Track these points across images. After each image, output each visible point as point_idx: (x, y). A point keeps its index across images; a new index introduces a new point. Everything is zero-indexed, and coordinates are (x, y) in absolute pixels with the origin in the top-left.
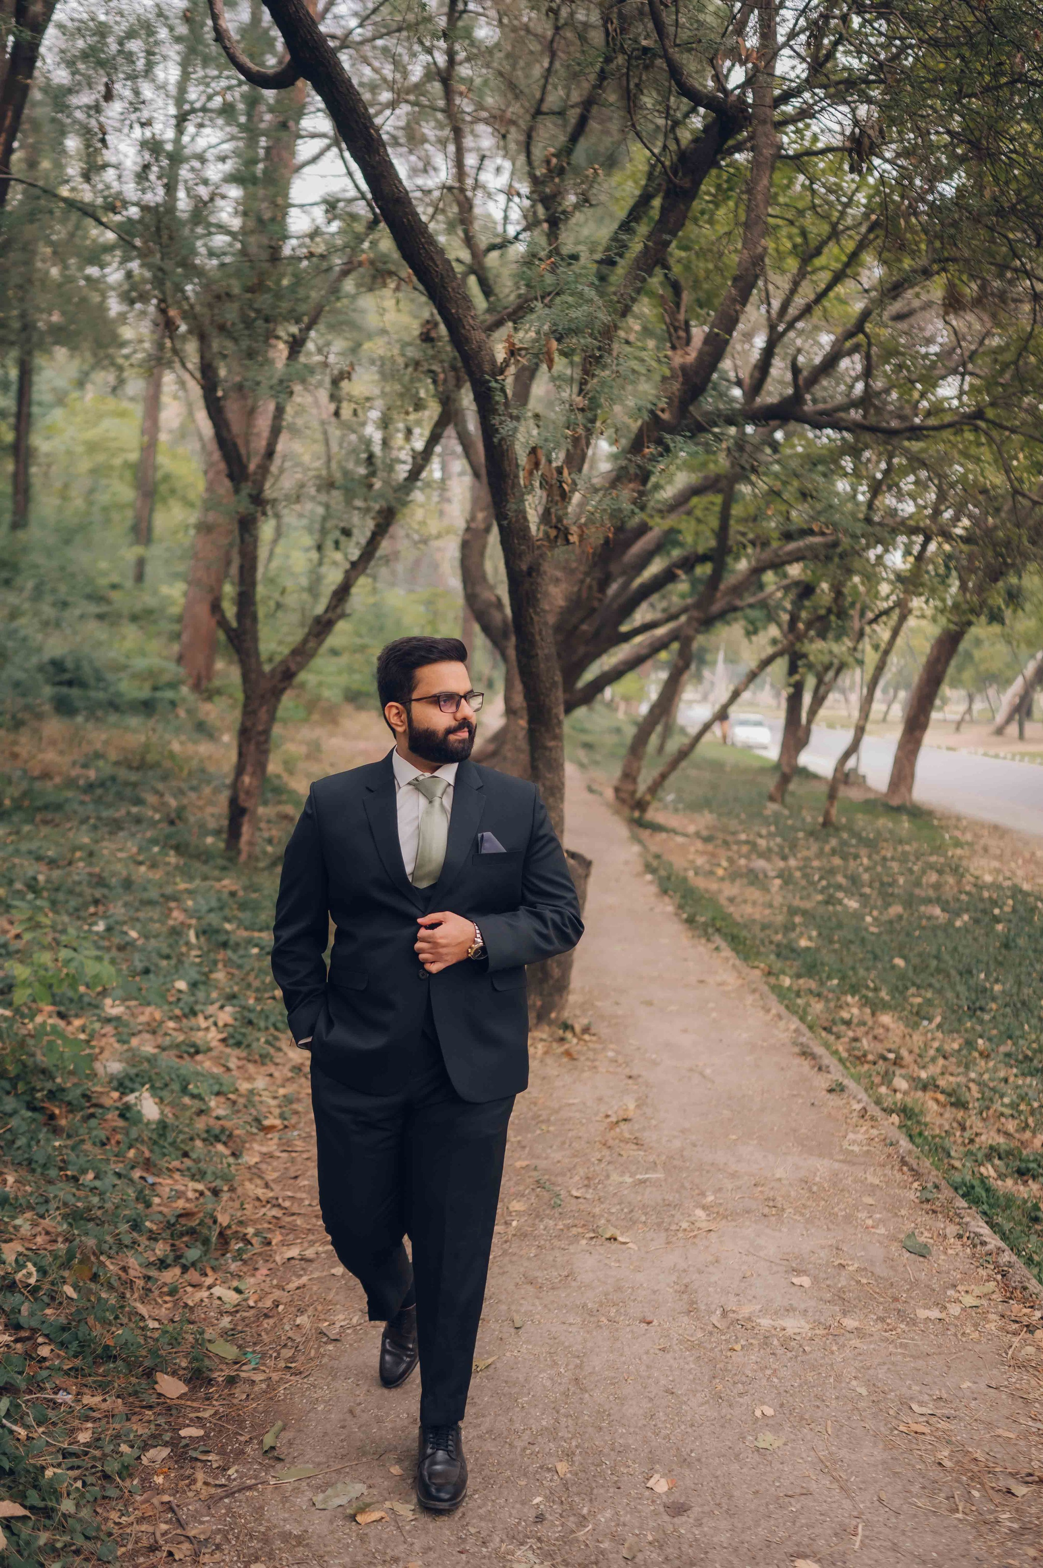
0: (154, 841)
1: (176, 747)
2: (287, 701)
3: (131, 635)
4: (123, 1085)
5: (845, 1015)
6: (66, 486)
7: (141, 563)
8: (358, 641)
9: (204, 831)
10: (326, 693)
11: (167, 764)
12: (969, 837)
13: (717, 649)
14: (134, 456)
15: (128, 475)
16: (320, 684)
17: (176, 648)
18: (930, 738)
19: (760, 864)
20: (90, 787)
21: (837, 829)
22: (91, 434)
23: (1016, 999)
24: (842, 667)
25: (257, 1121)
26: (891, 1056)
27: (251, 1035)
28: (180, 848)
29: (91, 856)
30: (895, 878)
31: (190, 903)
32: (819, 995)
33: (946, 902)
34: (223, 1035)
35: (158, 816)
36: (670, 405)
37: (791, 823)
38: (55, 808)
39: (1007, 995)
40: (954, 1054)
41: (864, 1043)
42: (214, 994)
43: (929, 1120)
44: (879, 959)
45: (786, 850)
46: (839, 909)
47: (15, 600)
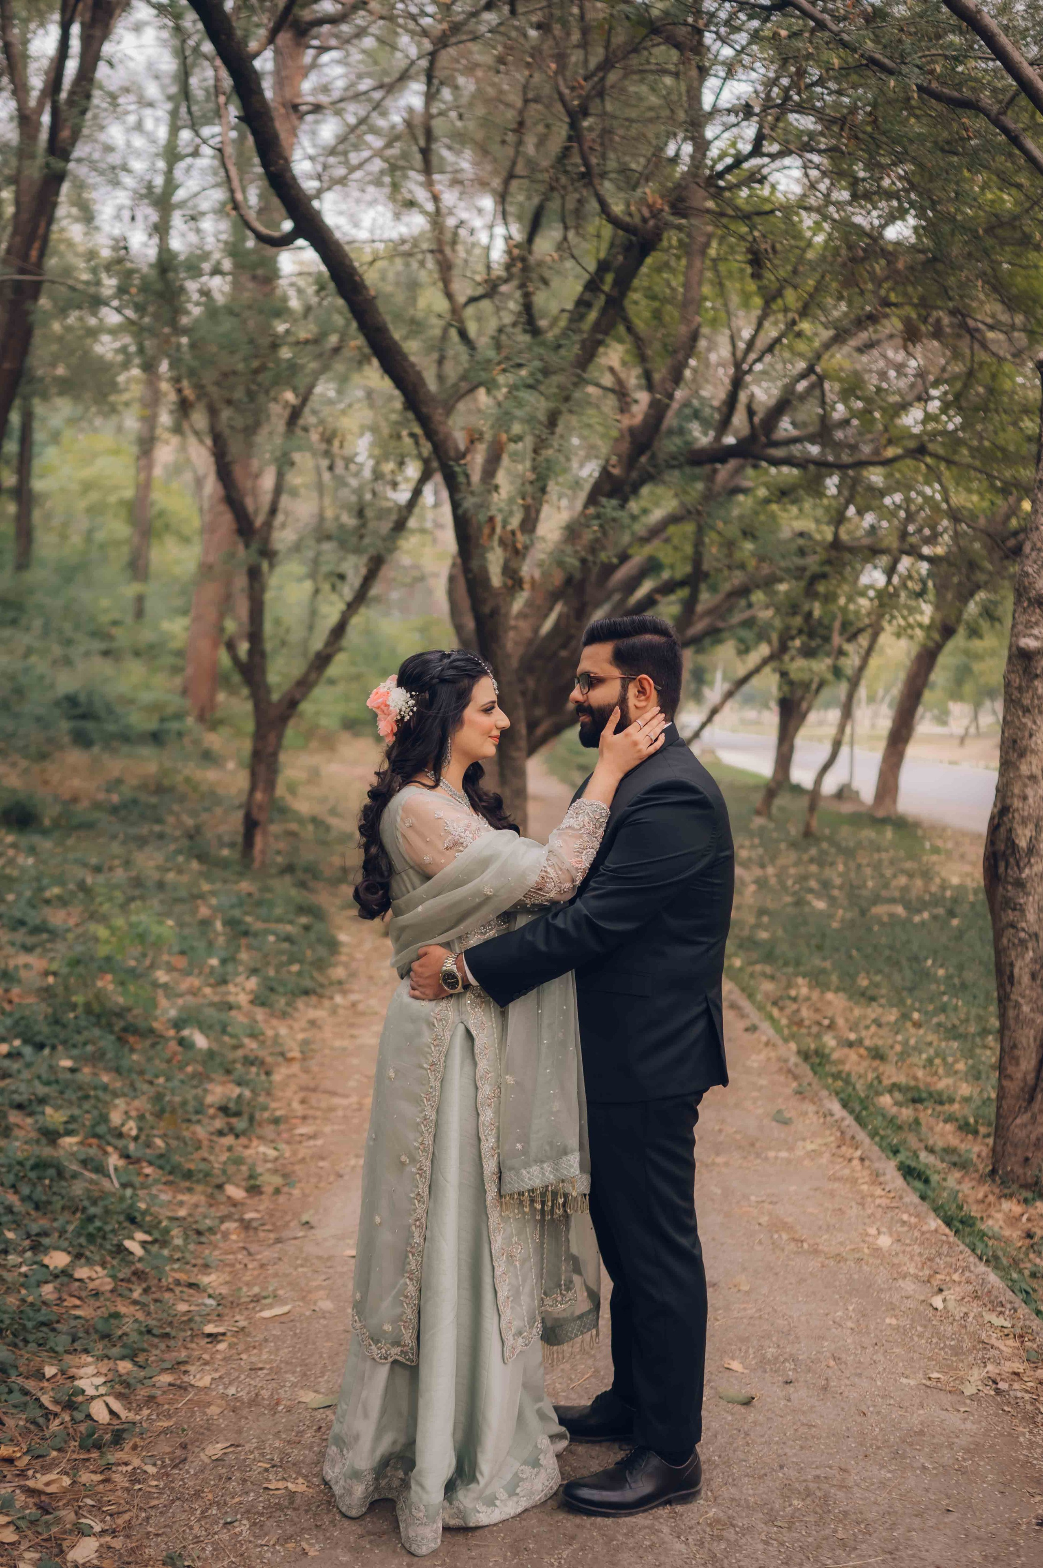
0: (179, 852)
1: (187, 772)
3: (136, 669)
4: (178, 1024)
5: (793, 993)
6: (65, 525)
7: (140, 599)
8: (354, 670)
9: (221, 843)
10: (324, 721)
11: (182, 788)
12: (950, 845)
13: (715, 669)
14: (129, 493)
15: (124, 513)
16: (317, 713)
17: (178, 681)
18: (912, 751)
20: (114, 810)
21: (817, 840)
22: (87, 473)
23: (956, 981)
24: (821, 684)
25: (282, 1054)
26: (826, 1022)
27: (274, 997)
28: (202, 858)
29: (127, 864)
30: (865, 882)
31: (214, 901)
32: (772, 978)
33: (910, 902)
34: (250, 997)
35: (178, 833)
36: (620, 461)
37: (775, 835)
38: (89, 826)
39: (949, 977)
40: (888, 1024)
41: (805, 1013)
42: (241, 969)
43: (847, 1068)
44: (837, 950)
45: (766, 859)
46: (807, 909)
47: (25, 639)
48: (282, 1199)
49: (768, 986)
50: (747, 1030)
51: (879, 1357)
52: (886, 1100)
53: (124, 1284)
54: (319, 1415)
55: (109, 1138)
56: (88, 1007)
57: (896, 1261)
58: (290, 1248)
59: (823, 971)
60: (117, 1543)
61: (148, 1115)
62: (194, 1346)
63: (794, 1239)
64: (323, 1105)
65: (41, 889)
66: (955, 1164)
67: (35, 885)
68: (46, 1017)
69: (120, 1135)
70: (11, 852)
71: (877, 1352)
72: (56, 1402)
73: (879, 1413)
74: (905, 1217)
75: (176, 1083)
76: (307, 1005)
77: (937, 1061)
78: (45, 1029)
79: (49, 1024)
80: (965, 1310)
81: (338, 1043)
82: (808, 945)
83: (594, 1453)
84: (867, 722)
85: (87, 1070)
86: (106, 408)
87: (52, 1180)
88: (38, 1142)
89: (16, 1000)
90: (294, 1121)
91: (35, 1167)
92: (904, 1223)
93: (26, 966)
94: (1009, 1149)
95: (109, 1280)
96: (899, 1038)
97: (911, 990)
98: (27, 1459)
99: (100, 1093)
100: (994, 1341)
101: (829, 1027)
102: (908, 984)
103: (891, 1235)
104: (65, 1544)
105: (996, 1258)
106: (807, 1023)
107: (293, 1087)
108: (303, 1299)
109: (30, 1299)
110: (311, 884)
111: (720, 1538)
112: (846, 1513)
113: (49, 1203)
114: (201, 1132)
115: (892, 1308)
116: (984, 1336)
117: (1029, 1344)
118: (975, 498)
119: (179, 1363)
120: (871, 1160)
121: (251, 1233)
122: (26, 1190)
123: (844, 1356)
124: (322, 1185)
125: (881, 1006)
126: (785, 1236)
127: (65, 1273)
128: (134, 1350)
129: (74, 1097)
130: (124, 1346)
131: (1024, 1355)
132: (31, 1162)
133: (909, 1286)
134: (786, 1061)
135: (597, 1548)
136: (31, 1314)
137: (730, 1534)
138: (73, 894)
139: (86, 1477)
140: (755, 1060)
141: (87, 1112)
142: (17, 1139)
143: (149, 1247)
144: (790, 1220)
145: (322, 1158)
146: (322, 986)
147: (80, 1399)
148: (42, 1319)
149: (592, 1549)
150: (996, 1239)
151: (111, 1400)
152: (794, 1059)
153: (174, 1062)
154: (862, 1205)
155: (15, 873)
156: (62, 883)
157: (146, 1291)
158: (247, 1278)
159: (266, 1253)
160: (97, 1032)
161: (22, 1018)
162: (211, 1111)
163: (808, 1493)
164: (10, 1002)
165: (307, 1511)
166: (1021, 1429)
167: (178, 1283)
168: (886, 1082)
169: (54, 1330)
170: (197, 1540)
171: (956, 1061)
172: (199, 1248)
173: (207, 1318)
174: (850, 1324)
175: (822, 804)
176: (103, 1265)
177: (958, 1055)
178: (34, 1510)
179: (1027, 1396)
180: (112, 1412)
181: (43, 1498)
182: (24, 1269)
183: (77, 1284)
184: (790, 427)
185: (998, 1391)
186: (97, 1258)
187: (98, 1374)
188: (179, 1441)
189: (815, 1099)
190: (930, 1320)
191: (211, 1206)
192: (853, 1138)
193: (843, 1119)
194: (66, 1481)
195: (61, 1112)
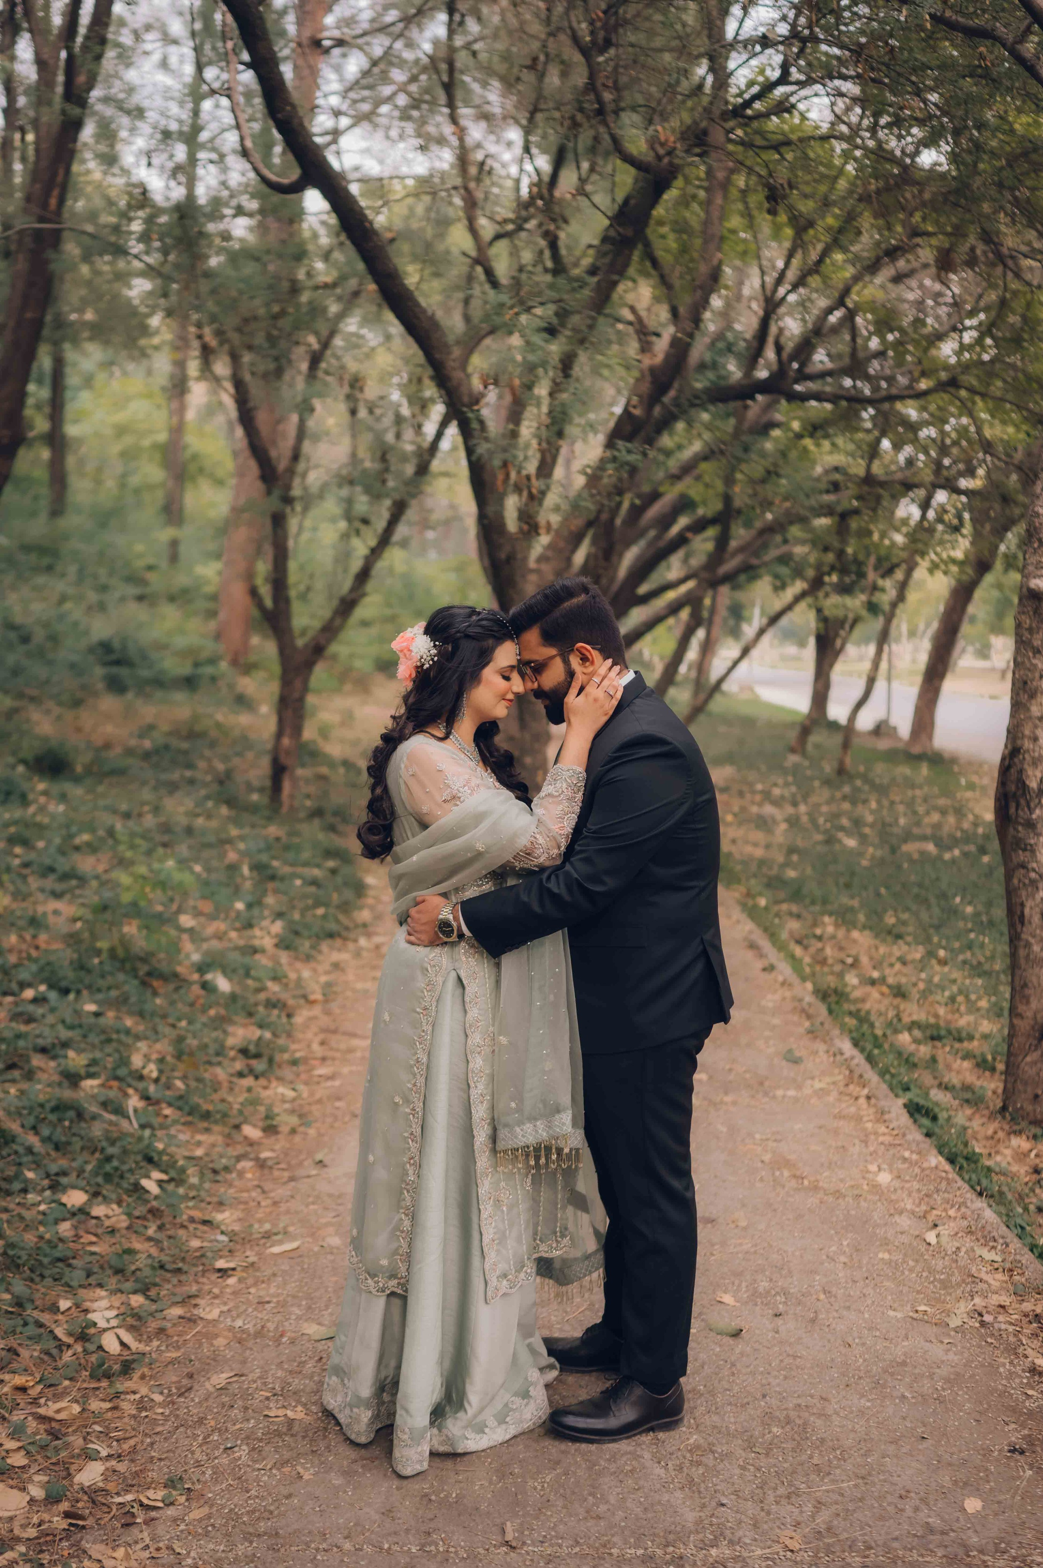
0: (208, 797)
1: (219, 717)
2: (320, 673)
3: (171, 614)
4: (202, 968)
6: (99, 470)
7: (174, 544)
8: (388, 612)
9: (250, 788)
10: (358, 664)
11: (213, 733)
12: (985, 781)
14: (162, 437)
15: (158, 456)
16: (352, 656)
17: (213, 625)
19: (769, 809)
20: (147, 756)
21: (851, 777)
22: (120, 417)
23: (984, 918)
24: (856, 621)
25: (305, 997)
26: (850, 961)
27: (298, 941)
28: (231, 802)
29: (156, 810)
30: (897, 820)
31: (242, 846)
32: (798, 917)
33: (941, 839)
34: (275, 941)
35: (209, 778)
36: (641, 402)
37: (809, 773)
38: (120, 772)
39: (977, 914)
40: (913, 961)
41: (828, 951)
42: (266, 913)
43: (867, 1006)
44: (866, 888)
45: (799, 798)
46: (837, 847)
47: (61, 586)
48: (297, 1139)
49: (794, 925)
50: (764, 970)
51: (869, 1291)
52: (905, 1038)
53: (139, 1222)
54: (321, 1346)
55: (129, 1080)
56: (112, 951)
57: (893, 1197)
58: (303, 1186)
59: (852, 909)
60: (122, 1467)
61: (169, 1058)
62: (204, 1280)
63: (795, 1176)
64: (343, 1046)
65: (71, 836)
66: (967, 1101)
67: (64, 832)
68: (71, 963)
69: (141, 1078)
70: (42, 800)
71: (867, 1286)
72: (70, 1334)
73: (864, 1344)
74: (907, 1154)
75: (198, 1026)
76: (332, 948)
77: (960, 999)
78: (71, 975)
79: (75, 970)
80: (957, 1244)
81: (359, 986)
82: (837, 884)
83: (583, 1383)
84: (908, 657)
85: (111, 1014)
86: (136, 353)
87: (71, 1121)
88: (60, 1084)
89: (43, 946)
90: (313, 1062)
91: (55, 1109)
92: (905, 1160)
93: (56, 912)
94: (1020, 1086)
95: (124, 1217)
96: (923, 975)
97: (937, 928)
98: (39, 1387)
99: (123, 1037)
100: (983, 1276)
101: (852, 965)
102: (936, 922)
103: (891, 1172)
104: (73, 1468)
105: (1001, 1193)
106: (830, 961)
107: (314, 1029)
108: (313, 1235)
109: (47, 1236)
110: (341, 827)
111: (699, 1464)
112: (823, 1441)
113: (68, 1143)
114: (221, 1073)
115: (885, 1243)
116: (974, 1270)
117: (1017, 1278)
118: (1011, 430)
119: (190, 1297)
120: (877, 1099)
121: (266, 1171)
122: (46, 1132)
123: (834, 1290)
124: (336, 1125)
125: (908, 944)
126: (786, 1173)
127: (82, 1212)
128: (146, 1284)
129: (96, 1041)
130: (136, 1281)
131: (1011, 1288)
132: (53, 1104)
133: (904, 1222)
134: (800, 1000)
135: (580, 1473)
136: (48, 1250)
137: (709, 1460)
138: (102, 840)
139: (95, 1405)
140: (770, 1000)
141: (109, 1055)
142: (39, 1082)
143: (165, 1185)
144: (792, 1157)
145: (339, 1099)
146: (347, 929)
147: (92, 1331)
148: (58, 1254)
149: (574, 1473)
150: (1004, 1174)
151: (122, 1333)
152: (809, 998)
153: (198, 1006)
154: (865, 1142)
155: (46, 820)
156: (93, 830)
157: (161, 1228)
158: (259, 1215)
159: (280, 1191)
160: (121, 977)
161: (48, 964)
162: (232, 1053)
163: (789, 1421)
164: (37, 948)
165: (304, 1437)
166: (1002, 1360)
167: (192, 1220)
168: (906, 1019)
169: (69, 1265)
170: (198, 1464)
171: (979, 998)
172: (215, 1186)
173: (218, 1254)
174: (843, 1259)
175: (856, 741)
176: (119, 1203)
177: (982, 992)
178: (44, 1436)
179: (1011, 1329)
180: (123, 1344)
181: (54, 1424)
182: (43, 1207)
183: (94, 1221)
184: (826, 359)
185: (983, 1324)
186: (114, 1196)
187: (111, 1308)
188: (186, 1371)
189: (826, 1039)
190: (922, 1255)
191: (228, 1145)
192: (861, 1076)
193: (852, 1058)
194: (76, 1409)
195: (83, 1055)
